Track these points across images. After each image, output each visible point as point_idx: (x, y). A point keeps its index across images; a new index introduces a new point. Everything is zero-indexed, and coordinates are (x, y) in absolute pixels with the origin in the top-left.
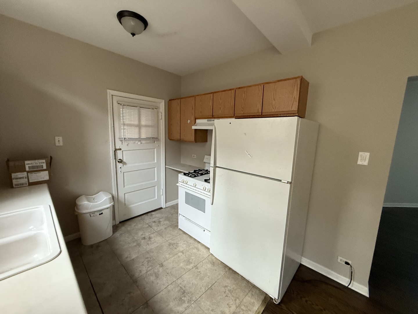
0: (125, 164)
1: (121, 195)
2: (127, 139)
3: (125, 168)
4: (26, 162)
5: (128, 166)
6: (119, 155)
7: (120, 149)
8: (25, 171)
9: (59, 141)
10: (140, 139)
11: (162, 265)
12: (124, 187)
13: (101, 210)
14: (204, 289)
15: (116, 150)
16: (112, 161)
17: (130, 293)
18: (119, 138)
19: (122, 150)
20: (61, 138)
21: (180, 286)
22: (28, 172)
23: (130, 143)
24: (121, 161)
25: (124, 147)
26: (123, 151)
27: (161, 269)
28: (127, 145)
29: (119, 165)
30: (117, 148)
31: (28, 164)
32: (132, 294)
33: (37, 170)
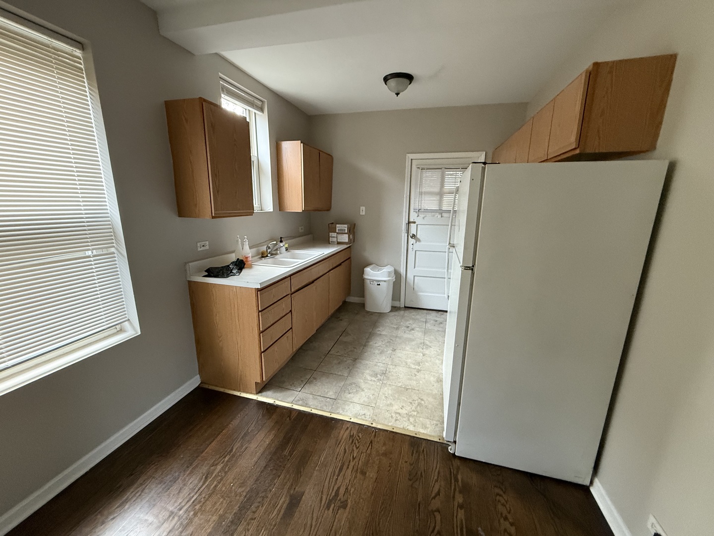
0: (418, 240)
1: (410, 276)
2: (423, 210)
3: (418, 246)
4: (337, 225)
5: (422, 243)
6: (413, 230)
7: (415, 223)
8: (336, 232)
9: (363, 211)
10: (441, 212)
11: (394, 350)
12: (415, 268)
13: (379, 281)
14: (400, 384)
15: (409, 223)
16: (404, 235)
17: (354, 348)
18: (414, 209)
19: (416, 224)
20: (364, 208)
21: (388, 369)
22: (337, 233)
23: (427, 215)
24: (414, 236)
25: (419, 220)
26: (418, 226)
27: (389, 352)
28: (423, 218)
29: (411, 241)
30: (411, 220)
31: (339, 227)
32: (355, 350)
33: (342, 232)
